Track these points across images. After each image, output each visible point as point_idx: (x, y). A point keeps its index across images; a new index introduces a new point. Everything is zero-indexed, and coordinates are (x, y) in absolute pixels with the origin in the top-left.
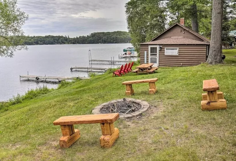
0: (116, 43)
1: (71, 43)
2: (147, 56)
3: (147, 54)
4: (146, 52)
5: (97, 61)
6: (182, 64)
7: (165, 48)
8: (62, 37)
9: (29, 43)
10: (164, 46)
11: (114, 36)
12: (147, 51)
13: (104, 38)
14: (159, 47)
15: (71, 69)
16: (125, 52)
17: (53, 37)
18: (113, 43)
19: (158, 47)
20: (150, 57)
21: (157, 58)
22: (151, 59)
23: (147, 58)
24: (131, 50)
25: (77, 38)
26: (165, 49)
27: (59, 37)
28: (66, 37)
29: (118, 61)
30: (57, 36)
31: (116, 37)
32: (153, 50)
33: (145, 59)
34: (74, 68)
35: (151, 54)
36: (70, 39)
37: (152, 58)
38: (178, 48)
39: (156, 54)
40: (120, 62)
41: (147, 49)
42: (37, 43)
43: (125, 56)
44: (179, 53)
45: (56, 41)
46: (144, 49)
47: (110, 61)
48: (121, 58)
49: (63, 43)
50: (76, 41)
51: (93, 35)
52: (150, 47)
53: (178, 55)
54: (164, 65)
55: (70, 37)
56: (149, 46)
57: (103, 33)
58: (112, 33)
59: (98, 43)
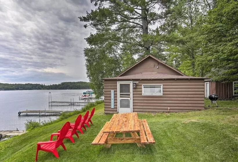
0: (79, 89)
1: (46, 89)
2: (115, 97)
3: (115, 94)
4: (113, 91)
5: (57, 102)
6: (169, 108)
7: (142, 85)
8: (39, 84)
9: (10, 88)
10: (140, 82)
11: (78, 85)
12: (115, 90)
13: (71, 85)
14: (133, 83)
15: (19, 113)
16: (85, 95)
17: (31, 84)
18: (77, 89)
19: (131, 83)
20: (119, 99)
21: (130, 100)
22: (120, 101)
23: (115, 100)
24: (90, 93)
25: (51, 85)
26: (143, 87)
27: (37, 85)
28: (43, 85)
29: (78, 103)
30: (35, 84)
31: (79, 86)
32: (125, 89)
33: (112, 101)
34: (22, 112)
35: (120, 95)
36: (46, 87)
37: (122, 100)
38: (162, 85)
39: (129, 95)
40: (80, 103)
41: (115, 87)
42: (17, 89)
43: (85, 97)
44: (164, 92)
45: (34, 88)
46: (109, 87)
47: (70, 102)
48: (81, 99)
49: (39, 89)
50: (50, 87)
51: (63, 84)
52: (119, 84)
53: (162, 95)
54: (141, 110)
55: (46, 85)
56: (118, 82)
57: (70, 82)
58: (77, 82)
59: (66, 89)
